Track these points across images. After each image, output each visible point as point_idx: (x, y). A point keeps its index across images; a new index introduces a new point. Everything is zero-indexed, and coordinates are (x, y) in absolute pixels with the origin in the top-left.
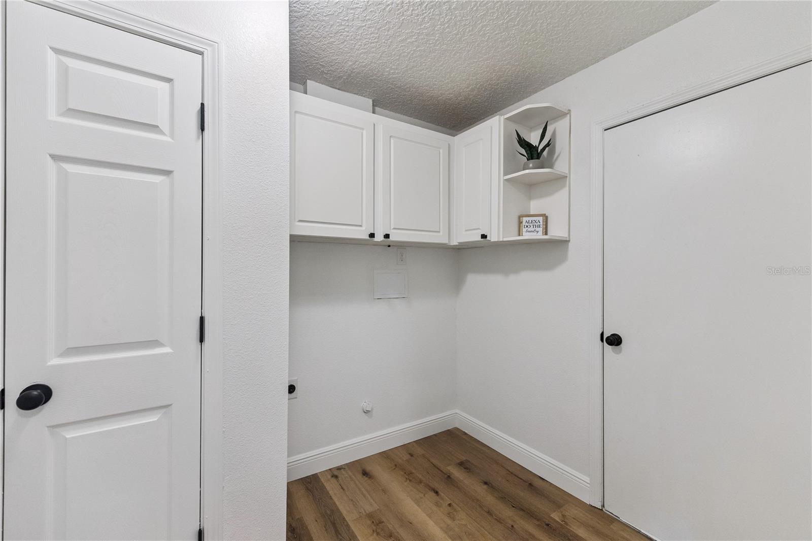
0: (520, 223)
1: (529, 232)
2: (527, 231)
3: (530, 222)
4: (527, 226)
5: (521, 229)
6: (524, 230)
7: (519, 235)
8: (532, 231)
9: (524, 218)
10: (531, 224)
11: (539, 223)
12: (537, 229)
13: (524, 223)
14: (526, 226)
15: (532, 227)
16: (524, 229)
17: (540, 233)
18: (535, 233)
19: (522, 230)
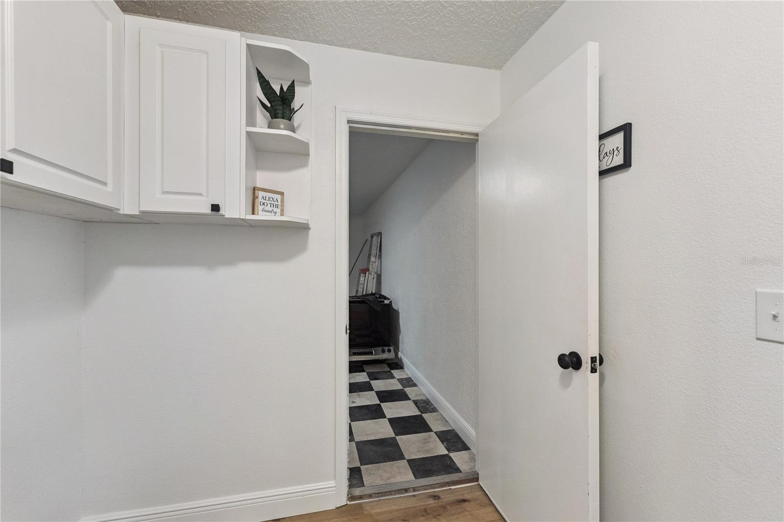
0: (255, 198)
1: (265, 211)
2: (263, 210)
3: (267, 199)
4: (264, 204)
5: (256, 207)
6: (261, 208)
7: (253, 213)
8: (269, 211)
9: (260, 192)
10: (268, 202)
11: (276, 203)
12: (275, 210)
13: (260, 199)
14: (262, 204)
15: (269, 205)
16: (259, 206)
17: (279, 214)
18: (273, 214)
19: (258, 207)
